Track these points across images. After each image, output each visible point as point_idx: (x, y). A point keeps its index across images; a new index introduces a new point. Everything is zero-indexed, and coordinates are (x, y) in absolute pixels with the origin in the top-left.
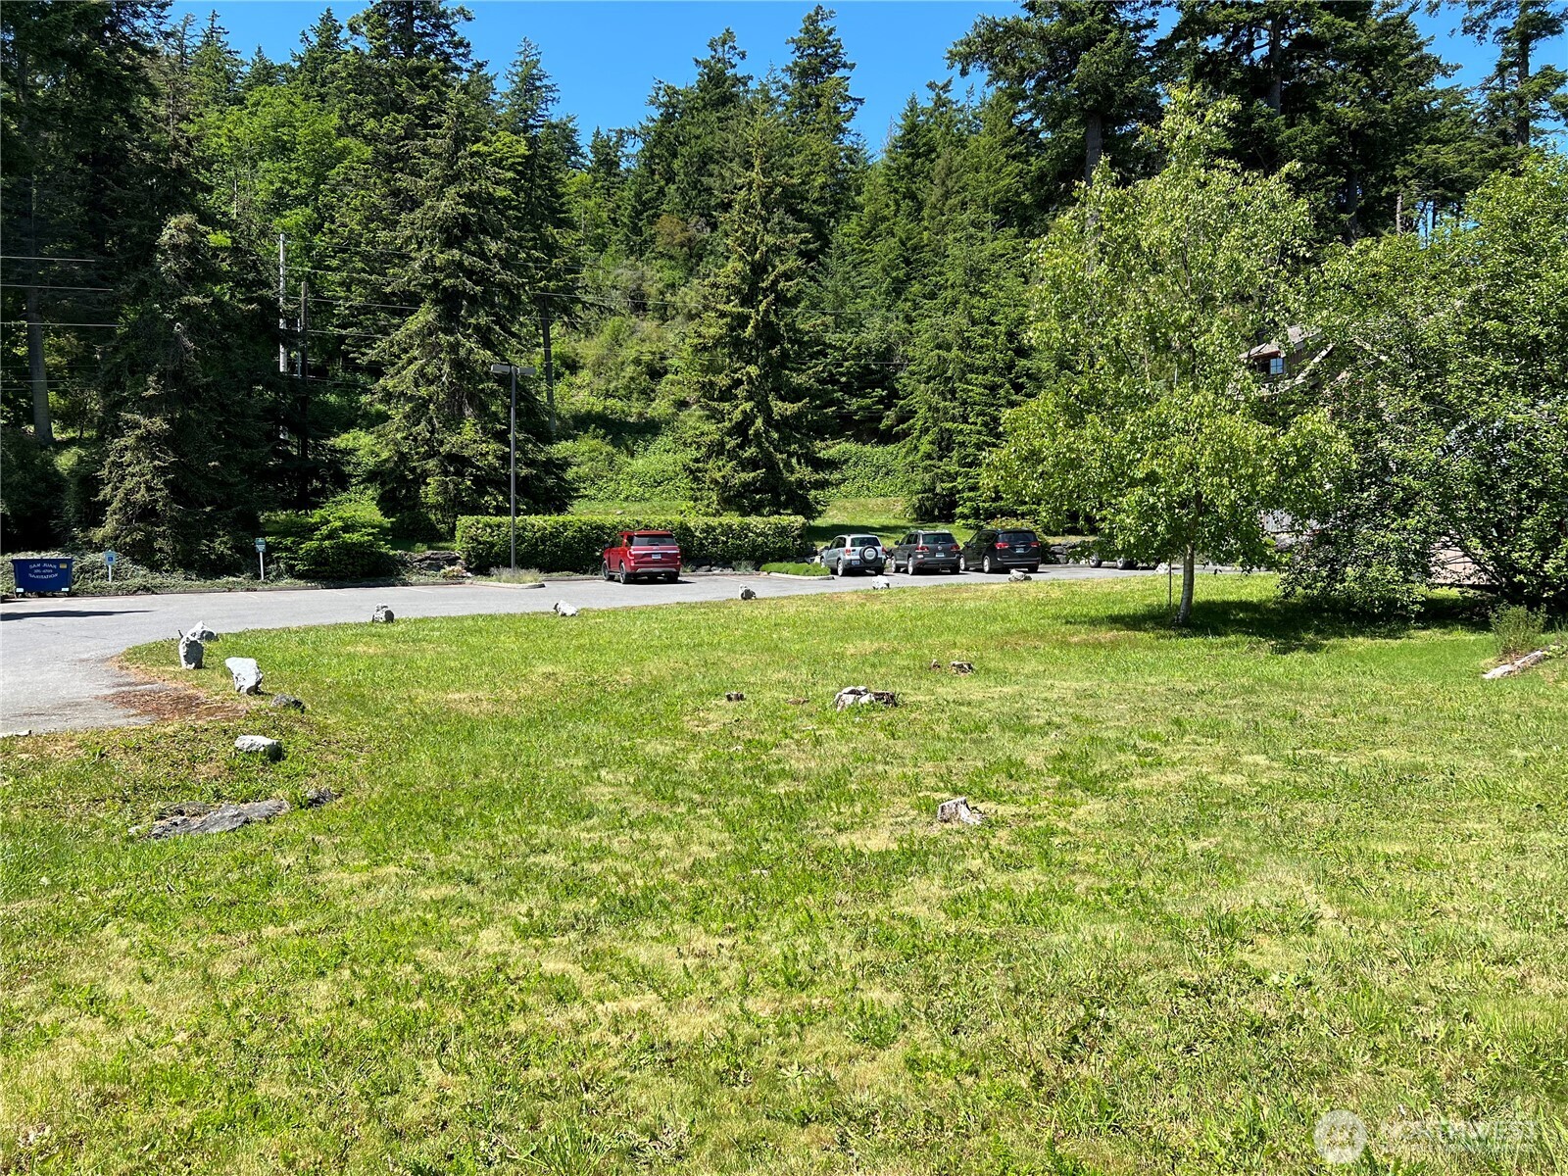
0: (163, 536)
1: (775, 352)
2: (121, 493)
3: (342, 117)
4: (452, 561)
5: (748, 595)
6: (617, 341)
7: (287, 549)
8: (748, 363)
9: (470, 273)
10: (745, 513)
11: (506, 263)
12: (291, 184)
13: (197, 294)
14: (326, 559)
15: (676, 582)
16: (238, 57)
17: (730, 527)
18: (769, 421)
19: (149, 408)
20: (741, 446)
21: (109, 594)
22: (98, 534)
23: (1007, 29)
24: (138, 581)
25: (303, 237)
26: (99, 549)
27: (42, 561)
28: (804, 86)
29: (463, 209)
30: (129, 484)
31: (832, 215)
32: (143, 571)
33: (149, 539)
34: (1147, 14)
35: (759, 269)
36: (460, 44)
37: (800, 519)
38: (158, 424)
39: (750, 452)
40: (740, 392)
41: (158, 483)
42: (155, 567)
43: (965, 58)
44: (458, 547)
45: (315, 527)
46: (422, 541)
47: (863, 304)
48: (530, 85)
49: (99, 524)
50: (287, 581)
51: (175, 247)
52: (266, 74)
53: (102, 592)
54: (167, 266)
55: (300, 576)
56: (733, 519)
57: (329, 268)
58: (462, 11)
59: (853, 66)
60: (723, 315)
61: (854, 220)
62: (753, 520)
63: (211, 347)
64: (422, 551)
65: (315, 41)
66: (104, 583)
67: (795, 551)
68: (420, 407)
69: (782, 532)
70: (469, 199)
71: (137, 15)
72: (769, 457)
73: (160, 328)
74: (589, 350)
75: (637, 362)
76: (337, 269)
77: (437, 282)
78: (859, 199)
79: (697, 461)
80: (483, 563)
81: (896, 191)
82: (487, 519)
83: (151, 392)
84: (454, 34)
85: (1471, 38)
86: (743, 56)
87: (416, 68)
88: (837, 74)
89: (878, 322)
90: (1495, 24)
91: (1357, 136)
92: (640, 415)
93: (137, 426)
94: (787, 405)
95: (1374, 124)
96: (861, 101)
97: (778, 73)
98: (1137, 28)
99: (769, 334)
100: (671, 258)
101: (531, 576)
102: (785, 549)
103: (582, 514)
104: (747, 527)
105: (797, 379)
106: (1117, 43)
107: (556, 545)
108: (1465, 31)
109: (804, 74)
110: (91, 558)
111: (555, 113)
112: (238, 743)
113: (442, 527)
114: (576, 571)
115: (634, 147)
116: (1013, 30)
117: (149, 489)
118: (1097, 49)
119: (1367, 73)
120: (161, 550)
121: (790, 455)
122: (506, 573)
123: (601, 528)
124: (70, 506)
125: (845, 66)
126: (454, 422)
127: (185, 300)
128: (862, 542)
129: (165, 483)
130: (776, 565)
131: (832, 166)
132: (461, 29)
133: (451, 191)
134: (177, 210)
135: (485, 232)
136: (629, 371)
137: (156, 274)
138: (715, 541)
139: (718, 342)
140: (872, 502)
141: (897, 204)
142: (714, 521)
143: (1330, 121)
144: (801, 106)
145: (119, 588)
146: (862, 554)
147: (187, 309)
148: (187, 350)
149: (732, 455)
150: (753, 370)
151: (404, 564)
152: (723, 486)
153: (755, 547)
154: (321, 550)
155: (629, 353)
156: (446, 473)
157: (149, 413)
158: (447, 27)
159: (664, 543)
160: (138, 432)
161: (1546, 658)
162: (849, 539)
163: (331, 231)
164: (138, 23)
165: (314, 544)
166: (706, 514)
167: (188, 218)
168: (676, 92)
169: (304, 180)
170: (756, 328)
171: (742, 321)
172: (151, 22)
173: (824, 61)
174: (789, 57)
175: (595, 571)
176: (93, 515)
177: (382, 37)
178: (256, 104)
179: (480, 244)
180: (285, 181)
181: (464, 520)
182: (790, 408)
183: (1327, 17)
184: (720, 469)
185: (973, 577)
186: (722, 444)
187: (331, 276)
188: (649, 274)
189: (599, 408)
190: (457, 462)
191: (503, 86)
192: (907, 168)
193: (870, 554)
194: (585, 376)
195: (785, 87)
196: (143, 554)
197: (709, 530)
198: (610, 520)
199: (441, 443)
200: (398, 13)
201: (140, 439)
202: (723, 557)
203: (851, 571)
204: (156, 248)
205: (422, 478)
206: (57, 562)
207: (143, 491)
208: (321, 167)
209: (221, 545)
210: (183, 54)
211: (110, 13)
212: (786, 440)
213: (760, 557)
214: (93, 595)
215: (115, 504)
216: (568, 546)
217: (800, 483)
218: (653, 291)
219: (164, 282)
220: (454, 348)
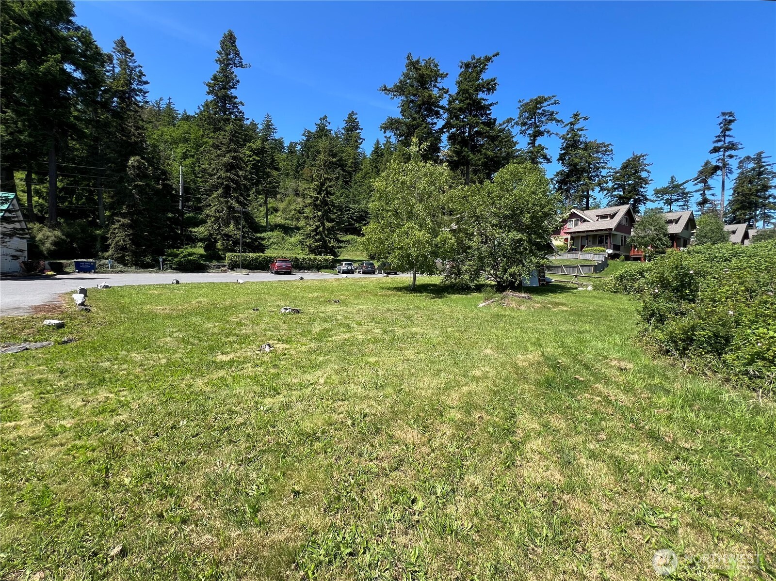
0: (128, 255)
1: (326, 208)
2: (114, 242)
3: (203, 132)
4: (224, 266)
5: (302, 279)
6: (289, 203)
7: (169, 261)
8: (319, 211)
9: (233, 180)
10: (316, 255)
11: (245, 178)
12: (189, 151)
13: (141, 181)
14: (182, 264)
15: (290, 274)
16: (178, 112)
17: (310, 258)
18: (324, 228)
19: (124, 216)
20: (316, 235)
21: (109, 273)
22: (107, 254)
23: (396, 121)
24: (119, 269)
25: (192, 167)
26: (107, 259)
27: (85, 262)
28: (348, 134)
29: (231, 161)
30: (117, 239)
31: (354, 171)
32: (121, 266)
33: (124, 256)
34: (435, 121)
35: (322, 184)
36: (240, 112)
37: (332, 257)
38: (127, 221)
39: (318, 237)
40: (316, 219)
41: (127, 239)
42: (125, 265)
43: (385, 128)
44: (226, 262)
45: (179, 254)
46: (215, 260)
47: (361, 197)
48: (268, 127)
49: (107, 251)
50: (170, 270)
51: (133, 166)
52: (187, 118)
53: (106, 272)
54: (130, 172)
55: (174, 269)
56: (312, 256)
57: (198, 177)
58: (241, 102)
59: (362, 129)
60: (311, 197)
61: (360, 173)
62: (319, 257)
63: (145, 198)
64: (215, 263)
65: (202, 109)
66: (107, 269)
67: (331, 266)
68: (217, 219)
69: (326, 260)
70: (234, 158)
71: (137, 95)
72: (323, 238)
73: (128, 191)
74: (281, 206)
75: (295, 210)
76: (201, 178)
77: (223, 182)
78: (362, 167)
79: (303, 239)
80: (233, 266)
81: (372, 166)
82: (235, 254)
83: (124, 211)
84: (239, 109)
85: (522, 135)
86: (329, 123)
87: (226, 119)
88: (357, 131)
89: (365, 202)
90: (528, 132)
91: (492, 159)
92: (295, 225)
93: (119, 221)
94: (330, 224)
95: (496, 157)
96: (364, 139)
97: (340, 129)
98: (432, 124)
99: (325, 203)
100: (307, 180)
101: (245, 271)
102: (327, 266)
103: (268, 253)
104: (315, 259)
105: (333, 217)
106: (425, 128)
107: (257, 262)
108: (521, 133)
109: (348, 130)
110: (103, 261)
111: (277, 136)
112: (45, 323)
113: (223, 256)
114: (262, 270)
115: (298, 147)
116: (398, 121)
117: (124, 241)
118: (420, 128)
119: (493, 142)
120: (127, 260)
121: (331, 238)
122: (238, 270)
123: (271, 258)
124: (98, 246)
125: (360, 129)
126: (227, 225)
127: (136, 183)
128: (348, 264)
129: (129, 239)
130: (323, 270)
131: (355, 157)
132: (241, 107)
133: (228, 155)
134: (135, 154)
135: (238, 168)
136: (293, 212)
137: (127, 174)
138: (306, 263)
139: (310, 204)
140: (358, 253)
141: (372, 169)
142: (306, 257)
143: (485, 155)
144: (347, 139)
145: (112, 271)
146: (347, 267)
147: (136, 186)
148: (137, 199)
149: (313, 237)
150: (320, 213)
151: (209, 266)
152: (310, 247)
153: (318, 265)
154: (180, 262)
155: (293, 207)
156: (224, 240)
157: (124, 217)
158: (237, 107)
159: (286, 262)
160: (120, 223)
161: (494, 301)
162: (344, 263)
163: (199, 166)
164: (137, 98)
165: (178, 259)
166: (305, 255)
167: (138, 158)
168: (311, 133)
169: (193, 150)
170: (320, 201)
171: (317, 199)
172: (142, 97)
173: (354, 127)
174: (344, 125)
175: (268, 270)
176: (106, 248)
177: (216, 108)
178: (179, 126)
179: (237, 172)
180: (187, 150)
181: (228, 254)
182: (330, 225)
183: (482, 126)
184: (309, 242)
185: (380, 275)
186: (310, 234)
187: (199, 179)
188: (300, 185)
189: (283, 223)
190: (227, 236)
191: (260, 127)
192: (375, 159)
193: (350, 268)
194: (280, 213)
195: (342, 133)
196: (121, 261)
197: (304, 259)
198: (274, 255)
199: (222, 230)
200: (221, 102)
201: (120, 225)
202: (308, 267)
203: (344, 272)
204: (127, 166)
205: (216, 242)
206: (90, 262)
207: (122, 242)
208: (198, 146)
209: (148, 259)
210: (159, 109)
211: (127, 93)
212: (329, 234)
213: (318, 268)
214: (103, 273)
215: (112, 246)
216: (260, 263)
217: (333, 247)
218: (301, 190)
219: (129, 177)
220: (227, 202)
